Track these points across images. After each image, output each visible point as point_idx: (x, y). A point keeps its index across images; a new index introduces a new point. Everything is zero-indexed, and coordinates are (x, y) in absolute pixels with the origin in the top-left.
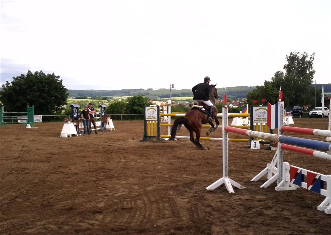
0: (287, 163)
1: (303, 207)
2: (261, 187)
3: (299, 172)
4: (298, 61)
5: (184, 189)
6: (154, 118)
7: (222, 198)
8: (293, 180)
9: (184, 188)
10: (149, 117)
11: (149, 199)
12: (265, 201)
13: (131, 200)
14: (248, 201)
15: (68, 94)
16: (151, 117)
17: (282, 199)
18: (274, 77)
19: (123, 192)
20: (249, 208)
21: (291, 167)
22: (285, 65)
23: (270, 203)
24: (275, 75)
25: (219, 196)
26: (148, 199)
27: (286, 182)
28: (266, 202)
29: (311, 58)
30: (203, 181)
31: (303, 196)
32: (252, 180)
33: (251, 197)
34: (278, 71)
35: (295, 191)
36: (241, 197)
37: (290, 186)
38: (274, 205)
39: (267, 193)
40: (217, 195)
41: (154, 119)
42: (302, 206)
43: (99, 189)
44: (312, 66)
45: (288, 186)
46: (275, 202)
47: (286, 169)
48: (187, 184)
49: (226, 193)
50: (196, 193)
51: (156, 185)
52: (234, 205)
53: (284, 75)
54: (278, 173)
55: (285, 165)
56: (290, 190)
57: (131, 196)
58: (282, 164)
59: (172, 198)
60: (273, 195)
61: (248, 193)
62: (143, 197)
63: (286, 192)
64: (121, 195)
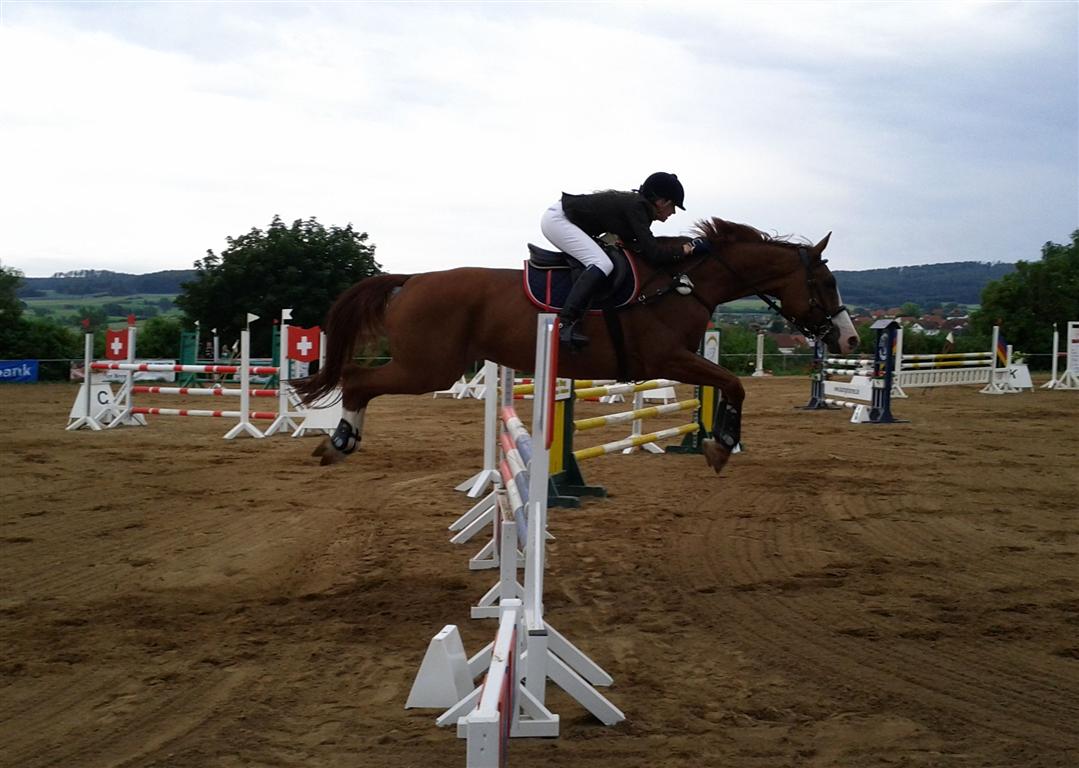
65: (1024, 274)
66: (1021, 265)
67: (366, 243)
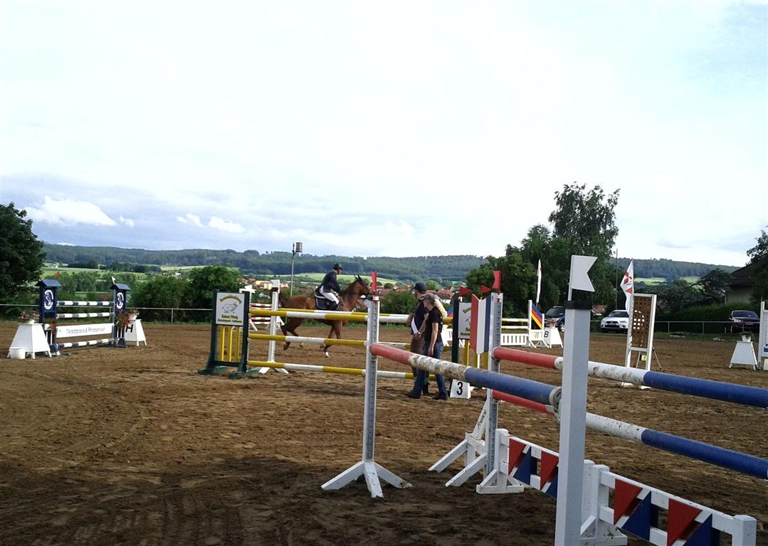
0: (504, 431)
1: (527, 532)
2: (447, 484)
3: (525, 451)
4: (581, 205)
5: (270, 487)
6: (235, 319)
7: (351, 510)
8: (515, 470)
9: (271, 484)
10: (223, 316)
11: (179, 511)
12: (446, 516)
13: (135, 511)
14: (409, 517)
15: (43, 256)
16: (228, 317)
17: (484, 513)
18: (528, 238)
19: (122, 492)
20: (406, 532)
21: (511, 440)
22: (552, 215)
23: (455, 522)
24: (530, 235)
25: (347, 504)
26: (177, 509)
27: (501, 473)
28: (447, 519)
29: (609, 201)
30: (320, 469)
31: (533, 507)
32: (431, 469)
33: (418, 507)
34: (537, 225)
35: (519, 495)
36: (394, 508)
37: (509, 484)
38: (462, 525)
39: (458, 500)
40: (343, 502)
41: (236, 321)
42: (525, 529)
43: (65, 483)
44: (613, 219)
45: (506, 484)
46: (468, 520)
47: (502, 445)
48: (283, 474)
49: (365, 498)
50: (294, 497)
51: (207, 478)
52: (374, 525)
53: (550, 235)
54: (486, 454)
55: (500, 435)
56: (509, 494)
57: (139, 502)
58: (494, 433)
59: (237, 508)
60: (469, 503)
61: (414, 497)
62: (165, 504)
63: (498, 497)
64: (114, 500)
65: (494, 265)
66: (490, 259)
67: (24, 219)
